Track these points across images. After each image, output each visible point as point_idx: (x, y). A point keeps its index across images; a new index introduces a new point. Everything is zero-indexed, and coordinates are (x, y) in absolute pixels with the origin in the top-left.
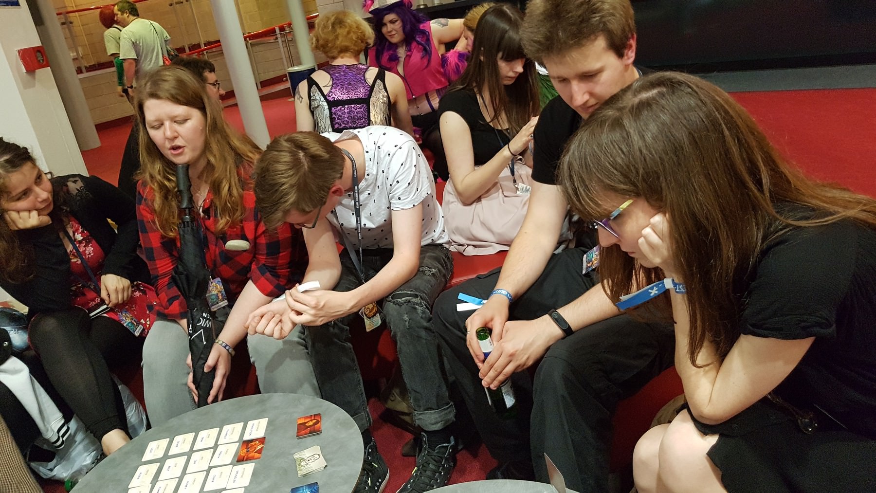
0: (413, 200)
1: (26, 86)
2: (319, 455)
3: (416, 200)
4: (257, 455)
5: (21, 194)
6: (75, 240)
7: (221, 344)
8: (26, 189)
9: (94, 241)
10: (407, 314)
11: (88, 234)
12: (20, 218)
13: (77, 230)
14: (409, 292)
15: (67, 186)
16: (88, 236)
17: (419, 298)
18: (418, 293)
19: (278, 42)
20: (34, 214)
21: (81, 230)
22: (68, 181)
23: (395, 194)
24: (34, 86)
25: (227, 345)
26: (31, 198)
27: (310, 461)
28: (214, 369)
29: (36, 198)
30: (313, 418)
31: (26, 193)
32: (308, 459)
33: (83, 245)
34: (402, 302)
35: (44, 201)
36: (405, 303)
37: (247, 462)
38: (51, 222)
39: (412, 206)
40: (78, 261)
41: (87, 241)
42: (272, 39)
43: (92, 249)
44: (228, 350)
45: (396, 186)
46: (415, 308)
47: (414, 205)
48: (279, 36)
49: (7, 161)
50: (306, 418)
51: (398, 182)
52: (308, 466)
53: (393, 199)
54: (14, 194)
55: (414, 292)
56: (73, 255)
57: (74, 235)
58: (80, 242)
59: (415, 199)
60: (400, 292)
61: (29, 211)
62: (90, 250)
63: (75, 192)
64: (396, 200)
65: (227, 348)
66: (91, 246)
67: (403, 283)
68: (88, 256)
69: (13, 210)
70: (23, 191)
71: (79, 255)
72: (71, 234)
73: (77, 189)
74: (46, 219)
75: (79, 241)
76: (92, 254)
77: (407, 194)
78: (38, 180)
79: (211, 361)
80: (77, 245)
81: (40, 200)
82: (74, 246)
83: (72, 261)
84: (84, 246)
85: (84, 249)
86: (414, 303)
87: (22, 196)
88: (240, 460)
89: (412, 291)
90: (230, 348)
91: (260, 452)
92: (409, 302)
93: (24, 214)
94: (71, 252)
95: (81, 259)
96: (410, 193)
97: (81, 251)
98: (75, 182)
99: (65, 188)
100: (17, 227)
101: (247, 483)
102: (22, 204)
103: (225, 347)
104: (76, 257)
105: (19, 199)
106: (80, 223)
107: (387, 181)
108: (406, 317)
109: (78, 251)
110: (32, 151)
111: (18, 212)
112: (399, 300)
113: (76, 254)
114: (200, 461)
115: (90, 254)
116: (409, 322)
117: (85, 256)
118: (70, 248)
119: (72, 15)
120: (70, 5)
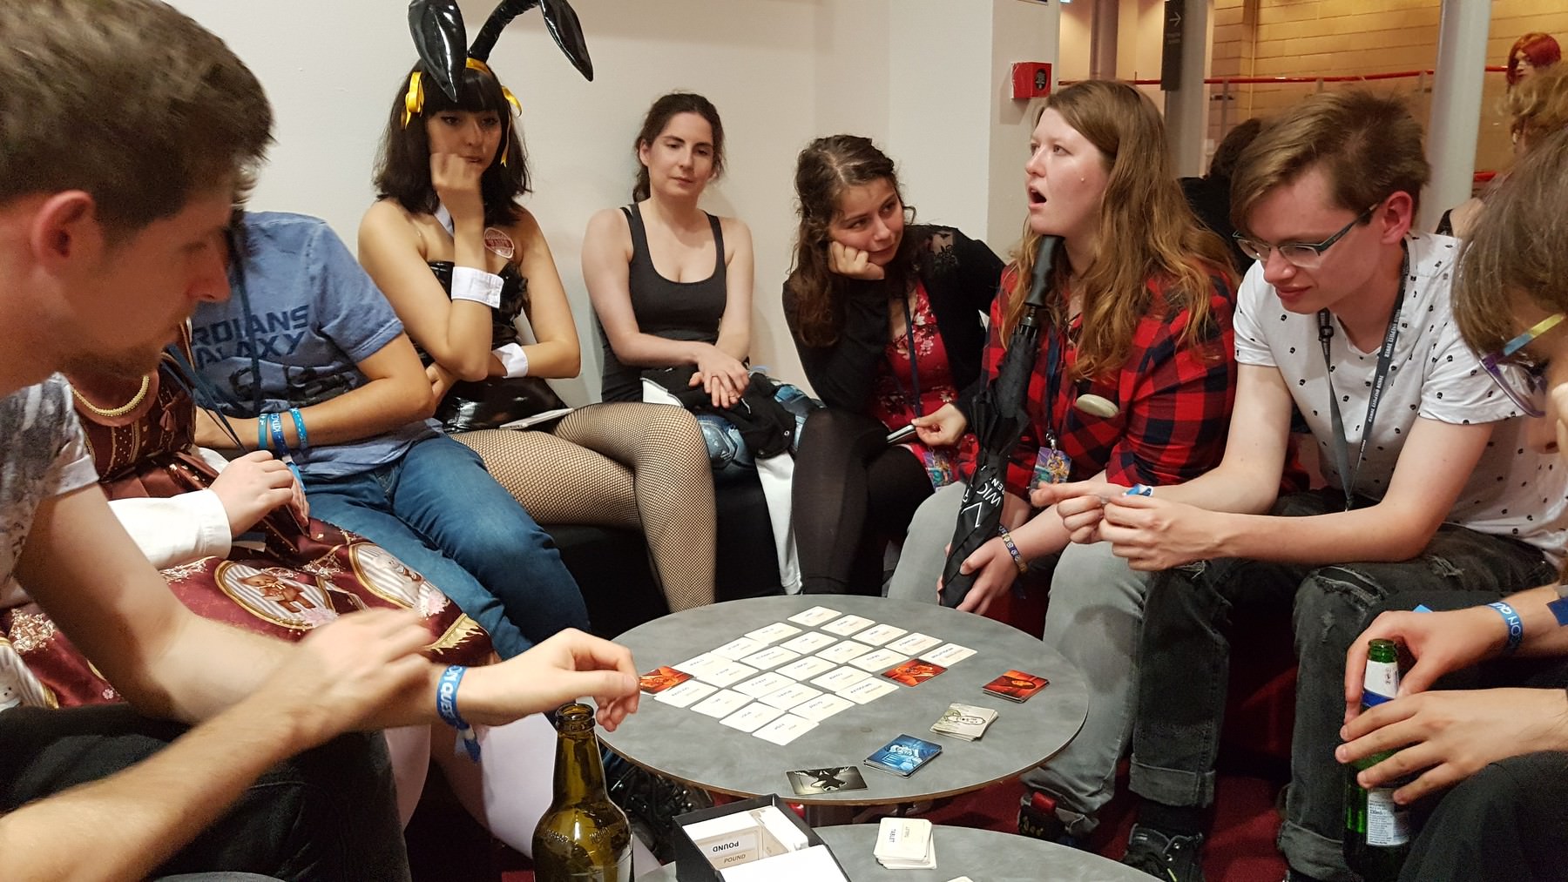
0: (1469, 409)
1: (1005, 119)
2: (984, 721)
3: (1478, 413)
4: (913, 681)
5: (857, 220)
6: (914, 322)
7: (1006, 543)
8: (866, 215)
9: (938, 335)
10: (1332, 612)
11: (935, 321)
12: (844, 256)
13: (923, 308)
14: (1360, 577)
15: (931, 239)
16: (933, 324)
17: (1378, 596)
18: (1379, 588)
20: (863, 256)
21: (927, 311)
22: (936, 233)
23: (1434, 384)
24: (1018, 122)
25: (1014, 548)
26: (868, 232)
27: (965, 721)
28: (976, 573)
29: (873, 235)
30: (1031, 680)
31: (864, 221)
32: (966, 718)
33: (922, 334)
34: (1334, 587)
35: (881, 241)
36: (1337, 589)
37: (893, 681)
38: (882, 278)
39: (1461, 422)
40: (905, 354)
41: (929, 330)
43: (932, 345)
44: (1014, 557)
45: (1443, 367)
46: (1356, 610)
47: (1466, 422)
49: (856, 168)
50: (1021, 674)
51: (1450, 358)
52: (955, 725)
53: (1428, 394)
54: (848, 216)
55: (1371, 580)
56: (903, 343)
57: (916, 314)
58: (920, 328)
59: (1475, 409)
60: (1342, 569)
61: (859, 250)
62: (929, 344)
63: (938, 250)
64: (1433, 395)
65: (1014, 552)
66: (932, 340)
67: (1365, 559)
68: (921, 354)
69: (840, 242)
70: (860, 216)
71: (912, 346)
72: (912, 310)
73: (942, 247)
74: (877, 270)
75: (918, 326)
76: (929, 353)
77: (1462, 392)
78: (886, 210)
79: (974, 559)
80: (914, 331)
81: (876, 238)
82: (909, 333)
83: (899, 351)
84: (922, 337)
85: (921, 340)
86: (1358, 600)
87: (855, 223)
88: (889, 675)
89: (1367, 577)
90: (1018, 554)
91: (919, 680)
92: (1347, 591)
93: (850, 252)
94: (902, 337)
95: (912, 353)
96: (1468, 393)
97: (915, 341)
98: (944, 236)
99: (927, 241)
100: (837, 267)
101: (863, 701)
102: (854, 236)
103: (1010, 550)
104: (906, 348)
105: (851, 227)
106: (930, 301)
107: (1431, 352)
108: (1328, 619)
109: (911, 340)
110: (899, 168)
111: (845, 246)
112: (1330, 581)
113: (906, 343)
114: (844, 652)
115: (926, 351)
116: (1329, 631)
117: (918, 352)
118: (900, 331)
119: (1242, 86)
120: (1246, 71)
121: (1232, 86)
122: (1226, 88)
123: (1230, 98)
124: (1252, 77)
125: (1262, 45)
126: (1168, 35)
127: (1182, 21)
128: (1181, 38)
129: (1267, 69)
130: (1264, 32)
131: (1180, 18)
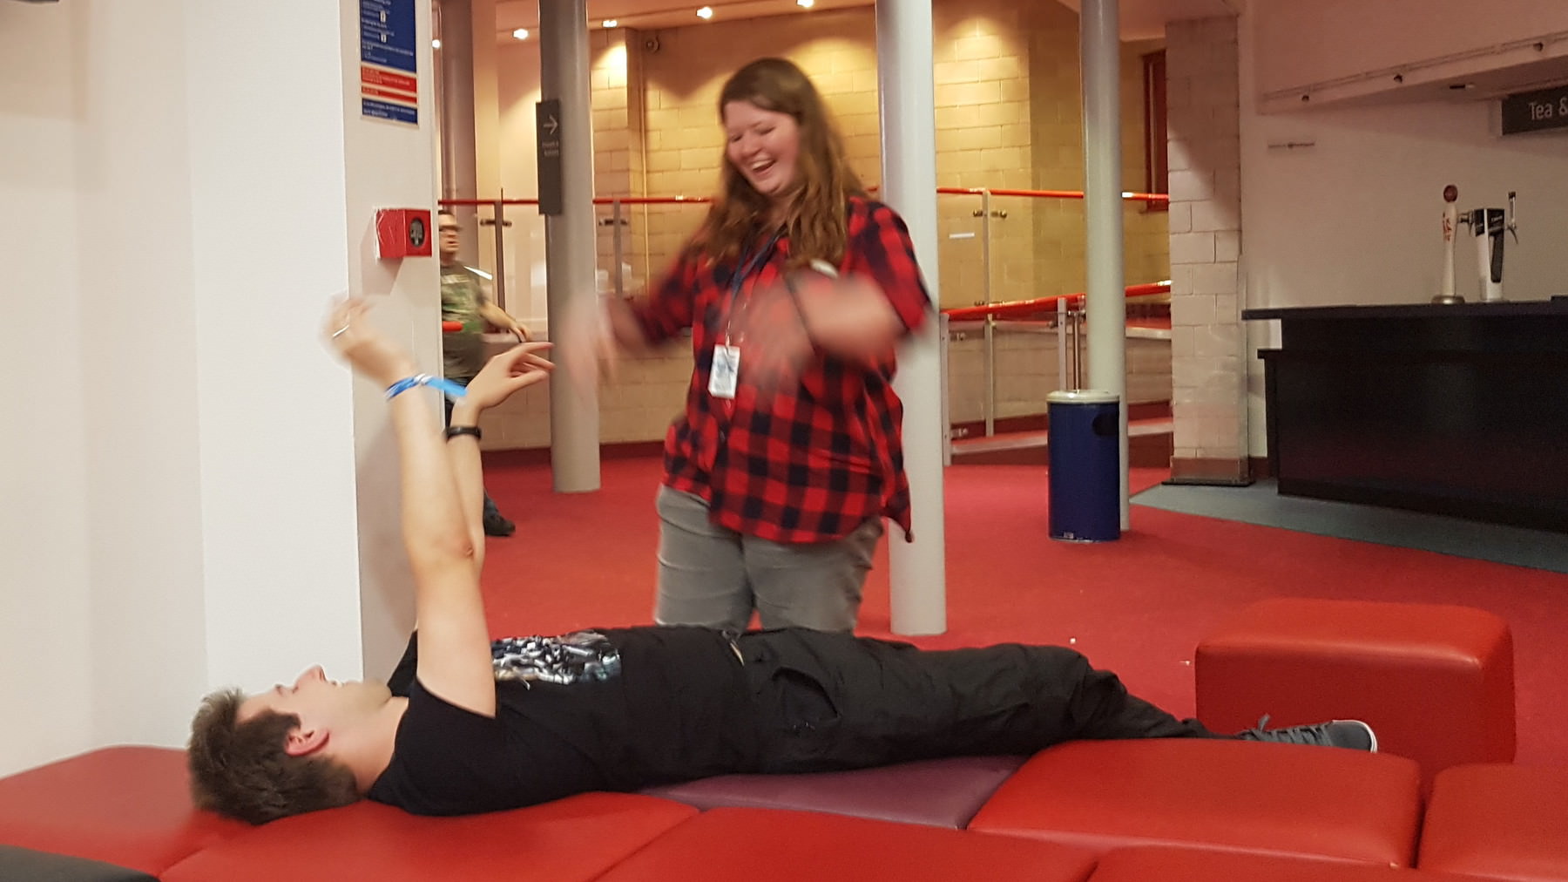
19: (1057, 334)
24: (390, 290)
42: (1044, 326)
48: (1062, 319)
119: (634, 207)
120: (638, 189)
121: (623, 207)
122: (617, 212)
123: (624, 223)
124: (645, 196)
125: (652, 156)
126: (544, 144)
127: (559, 129)
128: (559, 148)
129: (661, 187)
130: (654, 137)
131: (556, 124)
